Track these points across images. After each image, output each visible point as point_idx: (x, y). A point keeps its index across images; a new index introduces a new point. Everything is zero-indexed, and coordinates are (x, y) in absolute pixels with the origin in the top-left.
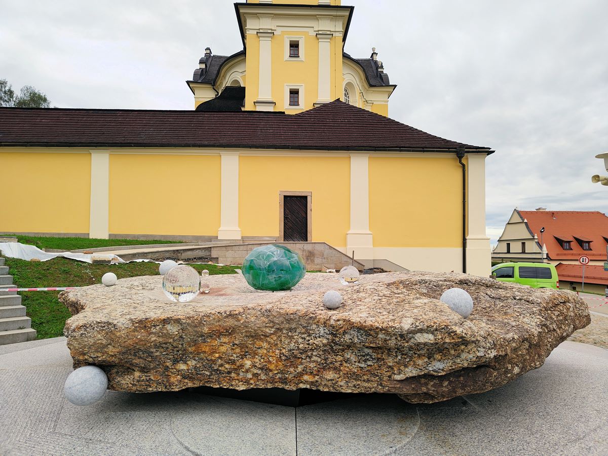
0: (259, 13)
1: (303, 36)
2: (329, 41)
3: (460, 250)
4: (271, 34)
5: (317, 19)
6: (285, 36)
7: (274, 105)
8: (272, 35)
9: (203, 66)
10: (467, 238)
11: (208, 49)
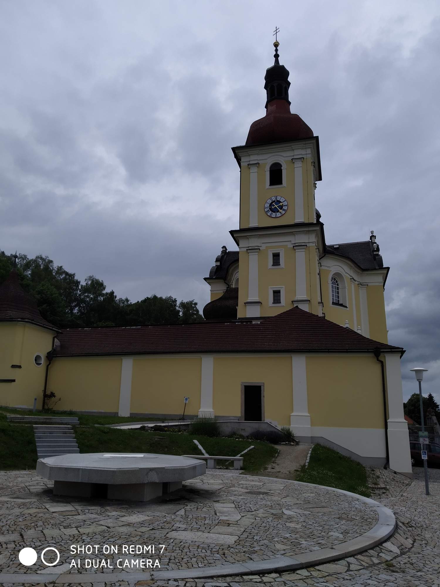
0: (248, 236)
1: (283, 249)
2: (304, 250)
3: (383, 430)
4: (256, 249)
5: (294, 235)
6: (269, 250)
7: (260, 304)
8: (258, 250)
9: (218, 264)
10: (388, 421)
11: (224, 247)
